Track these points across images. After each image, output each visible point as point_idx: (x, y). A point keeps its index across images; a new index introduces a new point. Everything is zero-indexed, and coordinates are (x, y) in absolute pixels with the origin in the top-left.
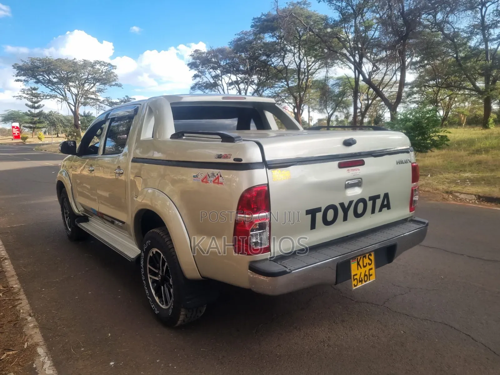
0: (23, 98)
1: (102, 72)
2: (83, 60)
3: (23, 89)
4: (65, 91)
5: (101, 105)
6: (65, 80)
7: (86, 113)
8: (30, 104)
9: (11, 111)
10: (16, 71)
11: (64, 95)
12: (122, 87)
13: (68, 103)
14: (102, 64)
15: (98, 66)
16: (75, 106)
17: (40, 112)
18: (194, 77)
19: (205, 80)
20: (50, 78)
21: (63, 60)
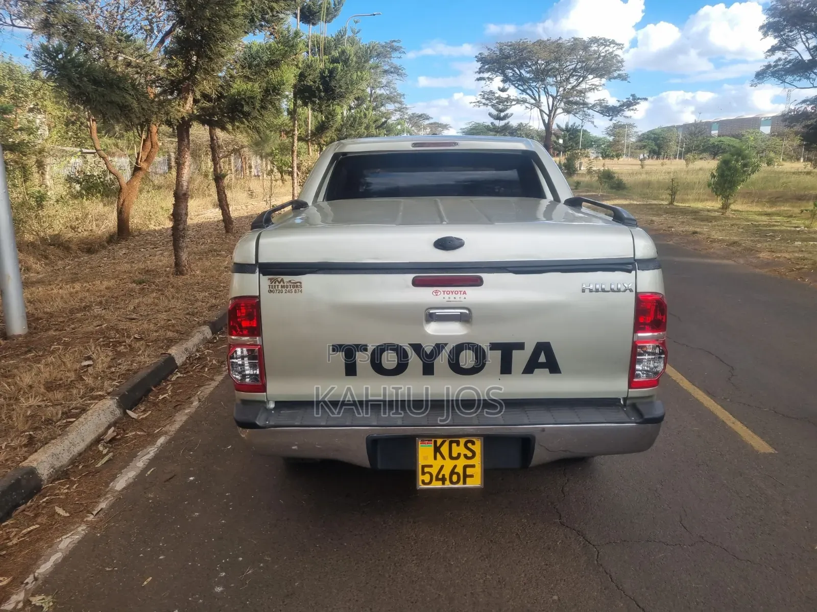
0: (481, 104)
1: (599, 56)
2: (572, 40)
3: (482, 92)
4: (539, 92)
5: (590, 111)
6: (541, 75)
7: (570, 126)
8: (495, 112)
9: (473, 123)
10: (479, 65)
11: (537, 97)
12: (628, 79)
13: (541, 111)
14: (602, 43)
15: (594, 47)
16: (549, 116)
17: (505, 125)
18: (769, 51)
19: (793, 55)
20: (520, 72)
21: (543, 41)
